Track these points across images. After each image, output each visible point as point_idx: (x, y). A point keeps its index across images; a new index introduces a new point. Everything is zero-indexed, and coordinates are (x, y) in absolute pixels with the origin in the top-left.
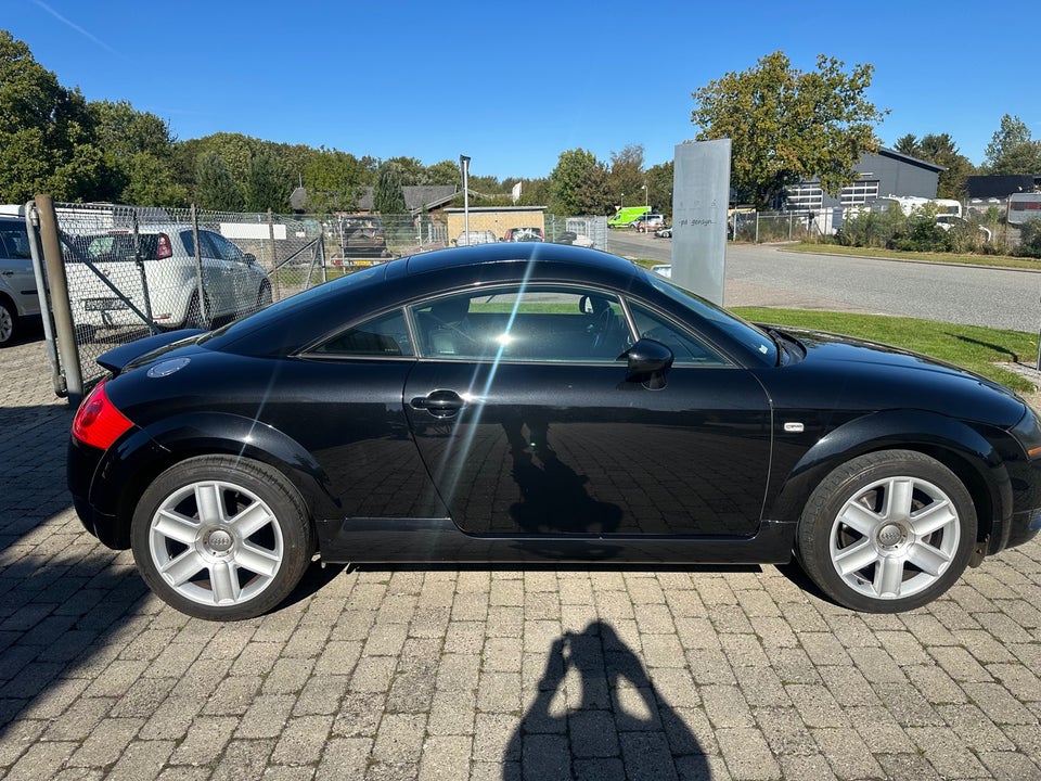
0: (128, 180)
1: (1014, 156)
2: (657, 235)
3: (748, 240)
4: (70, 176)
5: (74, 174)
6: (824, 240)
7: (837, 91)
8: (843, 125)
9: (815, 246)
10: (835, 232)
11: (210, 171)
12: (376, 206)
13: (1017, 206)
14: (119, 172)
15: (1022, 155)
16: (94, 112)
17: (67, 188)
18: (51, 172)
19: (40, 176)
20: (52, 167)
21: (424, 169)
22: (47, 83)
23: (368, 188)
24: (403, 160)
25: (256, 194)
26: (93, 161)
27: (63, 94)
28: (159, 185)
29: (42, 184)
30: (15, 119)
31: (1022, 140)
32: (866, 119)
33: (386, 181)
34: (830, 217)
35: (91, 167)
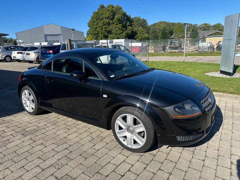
0: (137, 34)
4: (126, 33)
5: (127, 33)
11: (153, 31)
12: (190, 37)
14: (135, 32)
16: (133, 19)
17: (125, 36)
18: (123, 33)
19: (121, 34)
20: (123, 32)
21: (211, 26)
22: (124, 15)
23: (189, 32)
24: (205, 24)
25: (162, 35)
26: (131, 30)
27: (127, 16)
28: (143, 34)
29: (121, 35)
30: (118, 23)
33: (194, 30)
35: (130, 31)
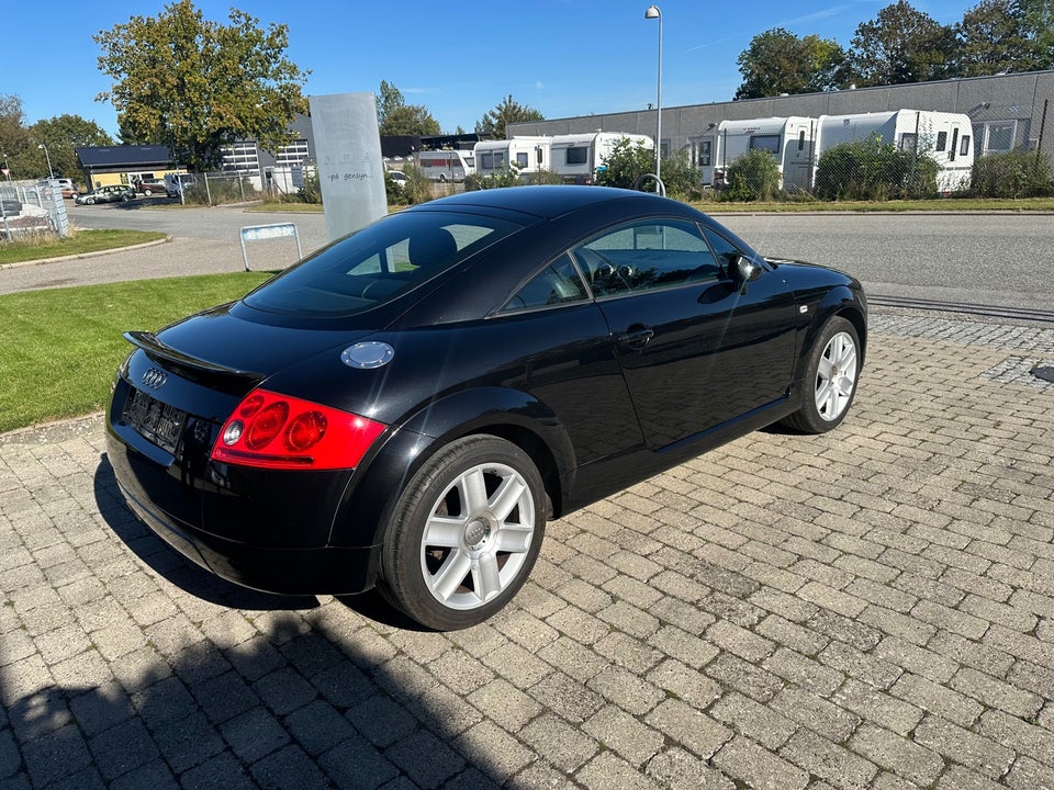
1: (396, 119)
2: (78, 202)
3: (200, 203)
6: (287, 198)
7: (257, 48)
8: (272, 84)
9: (280, 205)
10: (296, 190)
13: (425, 163)
15: (401, 117)
31: (398, 105)
32: (291, 78)
34: (289, 176)
